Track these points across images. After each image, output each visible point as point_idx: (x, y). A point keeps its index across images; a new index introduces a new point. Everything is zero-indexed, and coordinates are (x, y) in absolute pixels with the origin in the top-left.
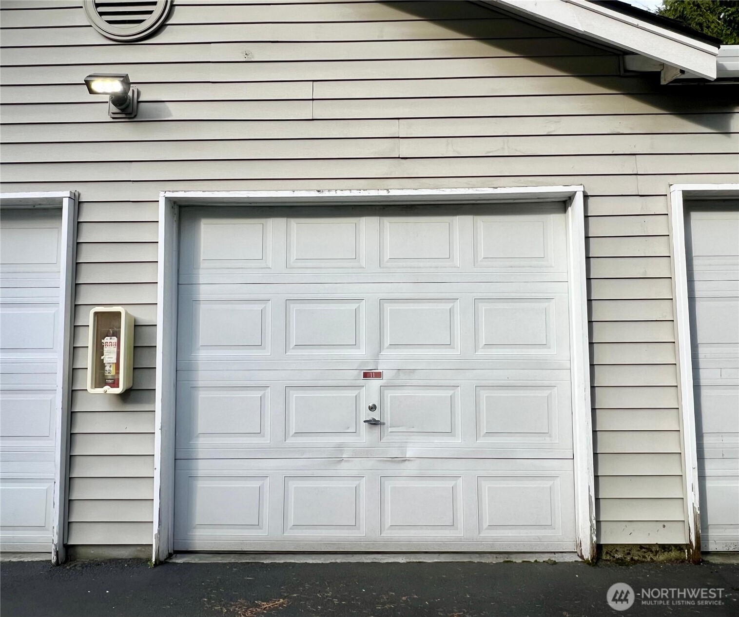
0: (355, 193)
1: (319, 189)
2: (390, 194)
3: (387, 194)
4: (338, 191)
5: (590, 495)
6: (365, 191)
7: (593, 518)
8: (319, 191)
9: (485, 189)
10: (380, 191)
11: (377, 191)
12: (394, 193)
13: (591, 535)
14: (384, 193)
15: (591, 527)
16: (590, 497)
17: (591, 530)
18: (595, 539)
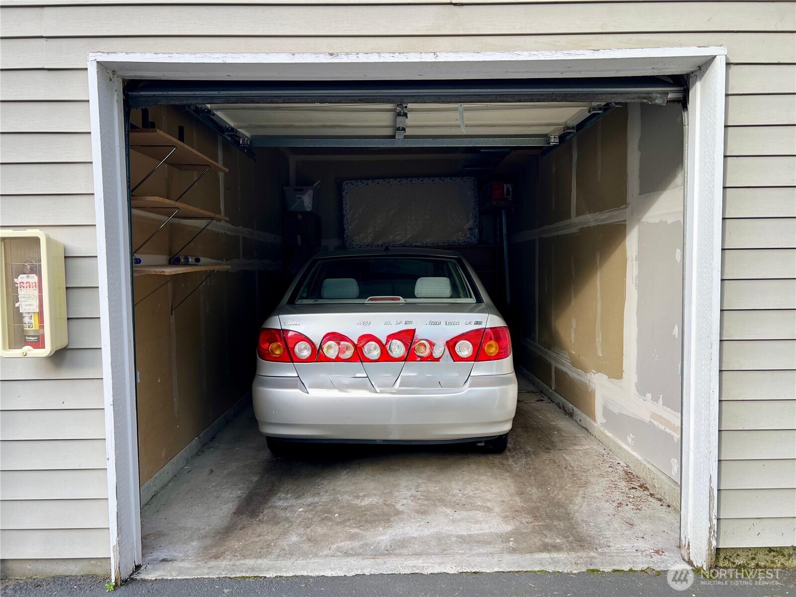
0: (387, 58)
1: (331, 51)
2: (439, 59)
3: (434, 60)
4: (360, 55)
5: (711, 487)
6: (402, 54)
7: (714, 517)
8: (331, 54)
9: (581, 52)
10: (423, 54)
11: (419, 55)
12: (443, 58)
13: (709, 539)
14: (429, 58)
15: (710, 528)
16: (711, 489)
17: (710, 533)
18: (714, 543)
